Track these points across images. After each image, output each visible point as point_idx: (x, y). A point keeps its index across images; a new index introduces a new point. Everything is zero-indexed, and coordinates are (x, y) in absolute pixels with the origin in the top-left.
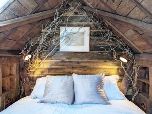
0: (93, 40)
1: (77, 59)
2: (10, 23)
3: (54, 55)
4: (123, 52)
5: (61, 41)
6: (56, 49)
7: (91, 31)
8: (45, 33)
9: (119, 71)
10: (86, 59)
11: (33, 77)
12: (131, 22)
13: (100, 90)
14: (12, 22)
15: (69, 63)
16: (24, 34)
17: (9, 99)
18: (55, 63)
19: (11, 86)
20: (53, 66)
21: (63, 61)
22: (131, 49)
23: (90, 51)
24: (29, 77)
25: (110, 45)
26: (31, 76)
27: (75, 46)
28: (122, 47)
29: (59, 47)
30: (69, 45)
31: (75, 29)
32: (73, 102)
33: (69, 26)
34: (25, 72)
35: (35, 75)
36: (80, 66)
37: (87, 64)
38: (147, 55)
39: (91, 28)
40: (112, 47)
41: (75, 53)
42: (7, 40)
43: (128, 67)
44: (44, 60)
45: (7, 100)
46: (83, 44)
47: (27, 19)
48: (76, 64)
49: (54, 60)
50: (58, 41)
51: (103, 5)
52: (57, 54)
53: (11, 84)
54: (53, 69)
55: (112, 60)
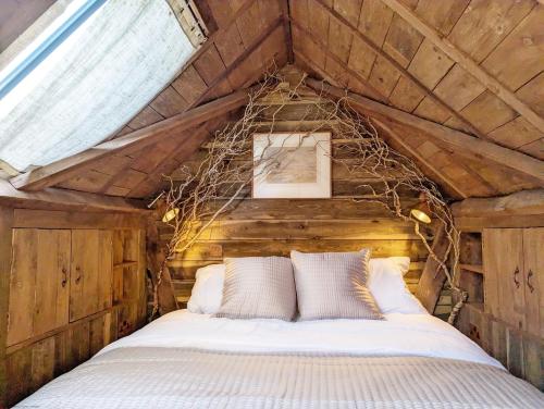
0: (340, 165)
1: (298, 219)
2: (151, 134)
3: (236, 207)
4: (421, 198)
5: (257, 171)
6: (244, 192)
7: (335, 142)
8: (217, 151)
9: (414, 247)
10: (323, 218)
11: (181, 269)
12: (422, 125)
13: (360, 287)
14: (153, 130)
15: (277, 229)
16: (165, 156)
17: (125, 323)
18: (241, 229)
19: (127, 291)
20: (235, 239)
21: (260, 224)
22: (440, 187)
23: (333, 194)
24: (171, 269)
25: (383, 178)
26: (176, 265)
27: (291, 182)
28: (416, 183)
29: (250, 186)
30: (279, 180)
31: (293, 140)
32: (296, 315)
33: (278, 130)
34: (161, 256)
35: (187, 265)
36: (308, 236)
37: (327, 230)
38: (475, 202)
39: (333, 136)
40: (389, 183)
41: (292, 200)
42: (131, 171)
43: (436, 238)
44: (213, 222)
45: (122, 324)
46: (312, 178)
47: (182, 122)
48: (297, 231)
49: (236, 221)
50: (248, 170)
51: (360, 85)
52: (244, 206)
53: (127, 284)
54: (234, 245)
55: (393, 217)
